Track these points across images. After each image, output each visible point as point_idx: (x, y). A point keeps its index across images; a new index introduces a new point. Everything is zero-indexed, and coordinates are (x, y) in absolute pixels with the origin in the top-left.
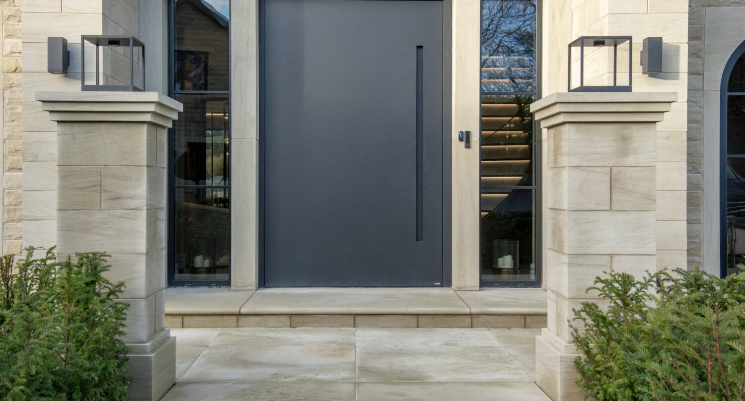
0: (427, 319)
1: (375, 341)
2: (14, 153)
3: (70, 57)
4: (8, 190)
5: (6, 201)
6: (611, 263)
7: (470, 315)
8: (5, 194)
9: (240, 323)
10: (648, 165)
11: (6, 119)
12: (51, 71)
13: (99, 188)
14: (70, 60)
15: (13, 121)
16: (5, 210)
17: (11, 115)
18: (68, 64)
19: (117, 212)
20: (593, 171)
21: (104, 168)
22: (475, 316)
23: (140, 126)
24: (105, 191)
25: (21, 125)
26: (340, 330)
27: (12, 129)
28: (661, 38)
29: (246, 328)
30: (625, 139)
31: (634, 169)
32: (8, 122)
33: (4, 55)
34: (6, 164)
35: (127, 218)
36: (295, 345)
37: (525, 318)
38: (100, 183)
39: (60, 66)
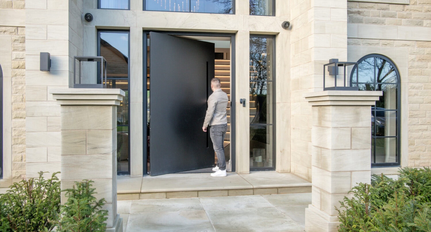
0: (232, 191)
1: (212, 206)
2: (17, 109)
3: (51, 62)
4: (14, 129)
5: (13, 134)
6: (351, 176)
7: (253, 189)
8: (13, 130)
9: (141, 197)
10: (368, 126)
11: (13, 92)
12: (42, 70)
13: (85, 142)
14: (51, 64)
15: (17, 93)
16: (12, 139)
17: (16, 90)
18: (50, 66)
19: (95, 156)
20: (343, 130)
21: (88, 131)
22: (255, 189)
23: (108, 107)
24: (89, 144)
25: (21, 95)
26: (191, 199)
27: (16, 97)
28: (338, 59)
29: (144, 200)
30: (357, 114)
31: (361, 128)
32: (14, 94)
33: (12, 59)
34: (13, 115)
35: (101, 159)
36: (174, 210)
37: (278, 189)
38: (85, 140)
39: (47, 68)
